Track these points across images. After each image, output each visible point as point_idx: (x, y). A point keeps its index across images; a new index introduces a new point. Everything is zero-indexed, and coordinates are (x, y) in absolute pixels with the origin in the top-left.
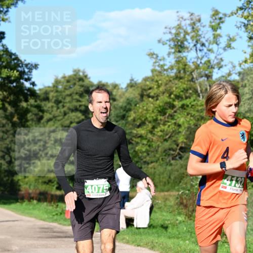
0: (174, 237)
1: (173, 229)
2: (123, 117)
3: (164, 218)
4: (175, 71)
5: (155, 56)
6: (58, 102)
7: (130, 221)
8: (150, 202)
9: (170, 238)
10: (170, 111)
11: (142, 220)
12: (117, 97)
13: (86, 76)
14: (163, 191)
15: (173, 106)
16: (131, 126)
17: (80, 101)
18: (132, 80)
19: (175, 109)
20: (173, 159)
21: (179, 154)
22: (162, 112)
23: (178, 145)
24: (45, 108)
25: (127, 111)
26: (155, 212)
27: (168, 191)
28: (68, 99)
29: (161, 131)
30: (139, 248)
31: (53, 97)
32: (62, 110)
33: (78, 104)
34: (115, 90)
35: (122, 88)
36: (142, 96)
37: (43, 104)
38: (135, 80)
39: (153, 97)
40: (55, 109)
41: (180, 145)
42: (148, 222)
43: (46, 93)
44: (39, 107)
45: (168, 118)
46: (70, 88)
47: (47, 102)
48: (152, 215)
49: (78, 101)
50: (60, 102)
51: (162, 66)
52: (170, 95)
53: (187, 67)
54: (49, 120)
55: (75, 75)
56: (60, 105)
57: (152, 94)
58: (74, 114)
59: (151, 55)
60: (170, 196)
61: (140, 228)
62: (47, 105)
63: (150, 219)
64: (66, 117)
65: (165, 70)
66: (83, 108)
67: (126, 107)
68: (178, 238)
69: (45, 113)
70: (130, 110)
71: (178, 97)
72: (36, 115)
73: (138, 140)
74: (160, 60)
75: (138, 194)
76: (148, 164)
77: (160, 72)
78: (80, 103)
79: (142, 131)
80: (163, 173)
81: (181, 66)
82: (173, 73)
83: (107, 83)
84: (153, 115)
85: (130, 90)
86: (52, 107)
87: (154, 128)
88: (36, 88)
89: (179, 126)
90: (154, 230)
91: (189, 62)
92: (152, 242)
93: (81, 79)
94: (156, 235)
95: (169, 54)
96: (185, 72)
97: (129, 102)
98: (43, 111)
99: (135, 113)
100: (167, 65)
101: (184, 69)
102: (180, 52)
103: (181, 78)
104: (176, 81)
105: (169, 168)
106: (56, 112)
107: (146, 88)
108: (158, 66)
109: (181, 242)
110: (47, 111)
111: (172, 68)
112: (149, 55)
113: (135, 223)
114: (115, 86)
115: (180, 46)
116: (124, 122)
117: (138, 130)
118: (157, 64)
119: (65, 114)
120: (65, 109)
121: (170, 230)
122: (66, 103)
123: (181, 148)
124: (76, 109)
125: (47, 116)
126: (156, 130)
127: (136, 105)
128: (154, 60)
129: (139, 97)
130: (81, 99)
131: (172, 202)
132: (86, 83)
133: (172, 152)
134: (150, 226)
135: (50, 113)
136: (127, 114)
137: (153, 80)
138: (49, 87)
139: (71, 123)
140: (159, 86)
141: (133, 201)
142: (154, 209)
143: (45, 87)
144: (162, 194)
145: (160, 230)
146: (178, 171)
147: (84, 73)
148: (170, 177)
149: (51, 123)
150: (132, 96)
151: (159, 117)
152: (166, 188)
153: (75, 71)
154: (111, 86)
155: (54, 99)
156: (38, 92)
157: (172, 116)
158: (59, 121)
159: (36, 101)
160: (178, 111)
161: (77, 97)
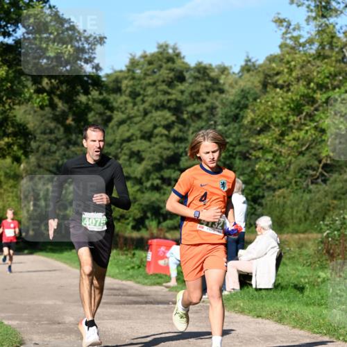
0: (314, 304)
1: (312, 291)
2: (236, 118)
3: (298, 273)
4: (316, 46)
5: (285, 24)
6: (134, 95)
7: (245, 279)
8: (277, 250)
9: (307, 305)
10: (307, 109)
11: (264, 277)
12: (226, 87)
13: (178, 55)
14: (297, 232)
15: (313, 101)
16: (247, 132)
17: (169, 93)
18: (248, 60)
19: (316, 106)
20: (312, 183)
21: (322, 175)
22: (297, 109)
23: (320, 162)
24: (115, 105)
25: (241, 109)
26: (285, 264)
27: (304, 232)
28: (150, 90)
29: (294, 139)
30: (260, 320)
31: (127, 86)
32: (141, 107)
33: (165, 98)
34: (223, 77)
35: (234, 73)
36: (265, 85)
37: (111, 97)
38: (253, 60)
39: (282, 87)
40: (130, 105)
41: (324, 161)
42: (273, 281)
43: (117, 81)
44: (105, 103)
45: (305, 119)
46: (155, 72)
47: (119, 95)
48: (279, 269)
49: (166, 93)
50: (139, 95)
51: (296, 39)
52: (309, 84)
53: (335, 40)
54: (122, 122)
55: (161, 53)
56: (139, 99)
57: (280, 82)
58: (159, 113)
59: (280, 21)
60: (308, 239)
61: (261, 289)
62: (119, 100)
63: (277, 275)
64: (147, 118)
65: (300, 45)
66: (173, 104)
67: (239, 102)
68: (320, 305)
69: (115, 112)
70: (246, 107)
71: (321, 87)
72: (101, 114)
73: (259, 154)
74: (294, 30)
75: (258, 237)
76: (274, 190)
77: (293, 48)
78: (170, 97)
79: (264, 140)
80: (297, 205)
81: (326, 37)
82: (313, 50)
83: (211, 65)
84: (282, 114)
85: (247, 75)
86: (126, 102)
87: (283, 134)
88: (102, 74)
89: (323, 131)
90: (283, 293)
91: (339, 32)
92: (280, 311)
93: (170, 60)
94: (286, 300)
95: (308, 20)
96: (332, 48)
97: (244, 94)
98: (112, 109)
99: (253, 111)
100: (303, 37)
101: (331, 43)
102: (323, 16)
103: (325, 57)
104: (318, 63)
105: (307, 196)
106: (131, 110)
107: (271, 73)
108: (290, 38)
109: (325, 312)
110: (118, 109)
111: (311, 42)
112: (276, 22)
113: (253, 282)
114: (224, 70)
115: (325, 7)
116: (236, 125)
117: (258, 137)
118: (289, 35)
119: (146, 113)
120: (146, 105)
121: (307, 293)
122: (147, 96)
123: (326, 166)
124: (162, 106)
125: (118, 116)
126: (286, 137)
127: (255, 99)
128: (284, 30)
129: (261, 86)
130: (170, 91)
131: (311, 248)
132: (178, 65)
133: (311, 172)
134: (277, 286)
135: (123, 112)
136: (241, 113)
137: (281, 60)
138: (121, 71)
139: (155, 127)
140: (291, 70)
141: (250, 247)
142: (284, 260)
143: (116, 72)
144: (296, 236)
145: (293, 293)
146: (320, 202)
147: (175, 49)
148: (308, 211)
149: (124, 128)
150: (249, 85)
151: (292, 118)
152: (301, 227)
153: (160, 47)
154: (216, 70)
155: (129, 89)
156: (104, 79)
157: (311, 117)
158: (136, 124)
159: (101, 94)
160: (321, 108)
161: (164, 87)
